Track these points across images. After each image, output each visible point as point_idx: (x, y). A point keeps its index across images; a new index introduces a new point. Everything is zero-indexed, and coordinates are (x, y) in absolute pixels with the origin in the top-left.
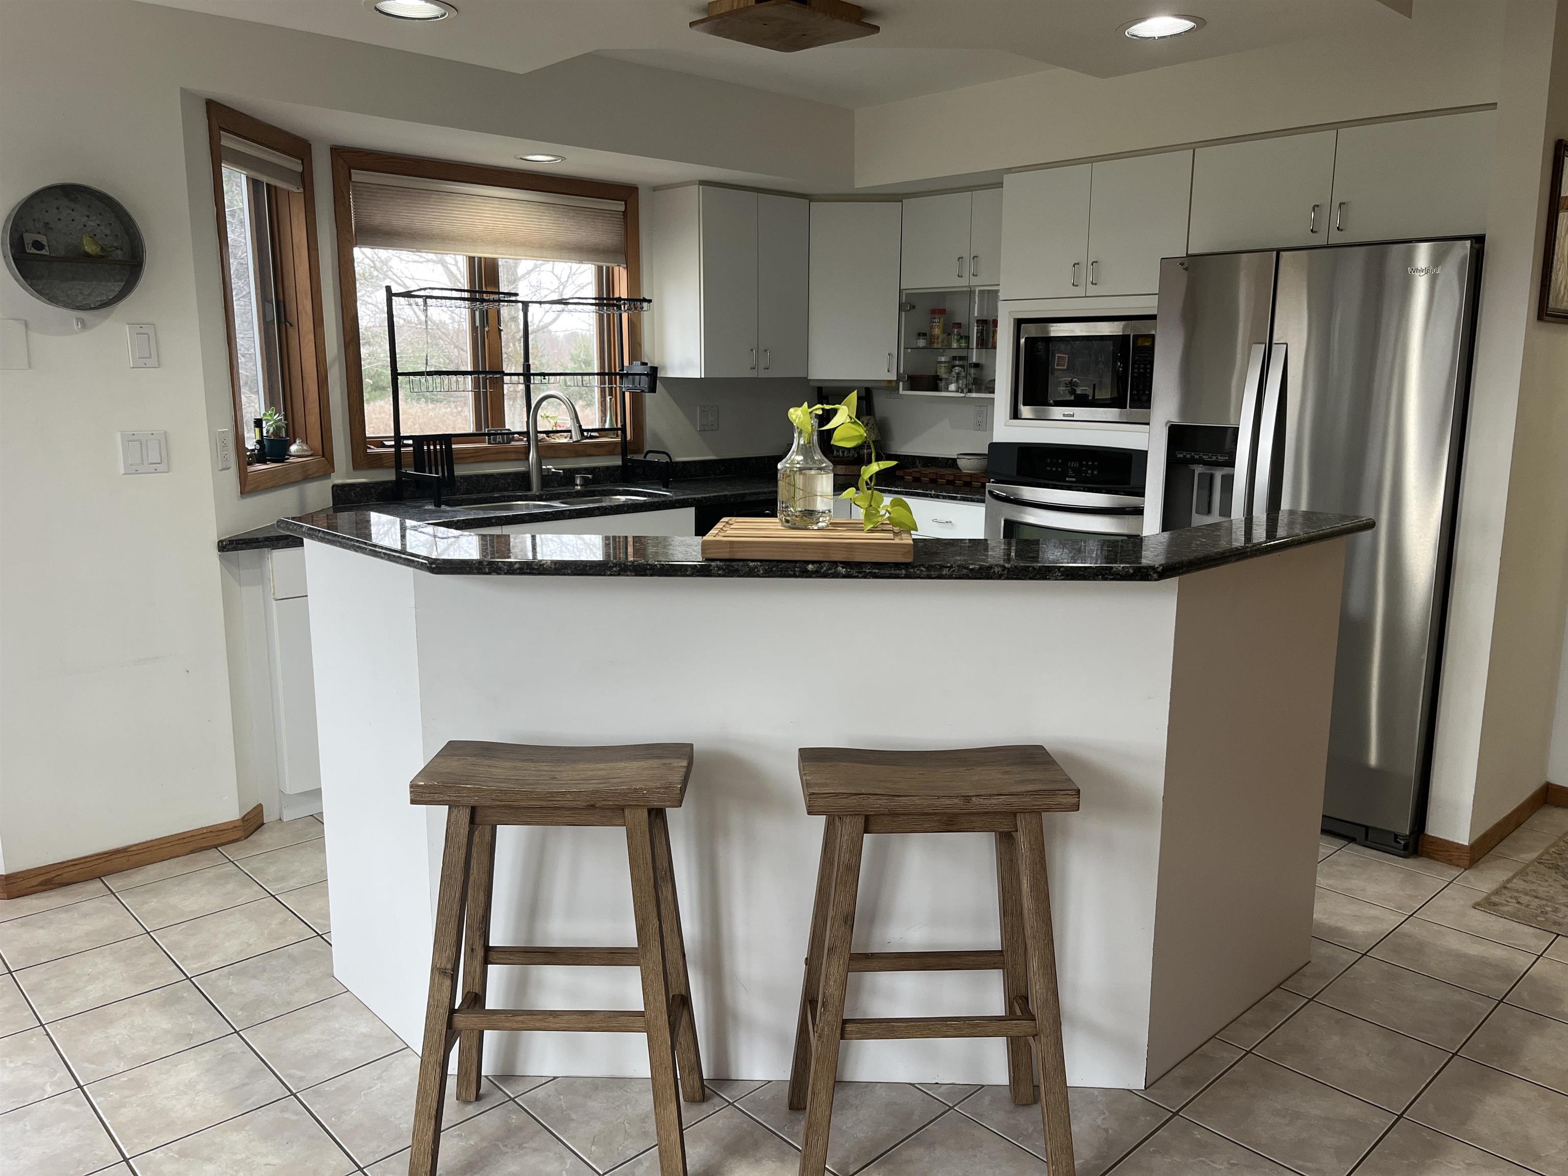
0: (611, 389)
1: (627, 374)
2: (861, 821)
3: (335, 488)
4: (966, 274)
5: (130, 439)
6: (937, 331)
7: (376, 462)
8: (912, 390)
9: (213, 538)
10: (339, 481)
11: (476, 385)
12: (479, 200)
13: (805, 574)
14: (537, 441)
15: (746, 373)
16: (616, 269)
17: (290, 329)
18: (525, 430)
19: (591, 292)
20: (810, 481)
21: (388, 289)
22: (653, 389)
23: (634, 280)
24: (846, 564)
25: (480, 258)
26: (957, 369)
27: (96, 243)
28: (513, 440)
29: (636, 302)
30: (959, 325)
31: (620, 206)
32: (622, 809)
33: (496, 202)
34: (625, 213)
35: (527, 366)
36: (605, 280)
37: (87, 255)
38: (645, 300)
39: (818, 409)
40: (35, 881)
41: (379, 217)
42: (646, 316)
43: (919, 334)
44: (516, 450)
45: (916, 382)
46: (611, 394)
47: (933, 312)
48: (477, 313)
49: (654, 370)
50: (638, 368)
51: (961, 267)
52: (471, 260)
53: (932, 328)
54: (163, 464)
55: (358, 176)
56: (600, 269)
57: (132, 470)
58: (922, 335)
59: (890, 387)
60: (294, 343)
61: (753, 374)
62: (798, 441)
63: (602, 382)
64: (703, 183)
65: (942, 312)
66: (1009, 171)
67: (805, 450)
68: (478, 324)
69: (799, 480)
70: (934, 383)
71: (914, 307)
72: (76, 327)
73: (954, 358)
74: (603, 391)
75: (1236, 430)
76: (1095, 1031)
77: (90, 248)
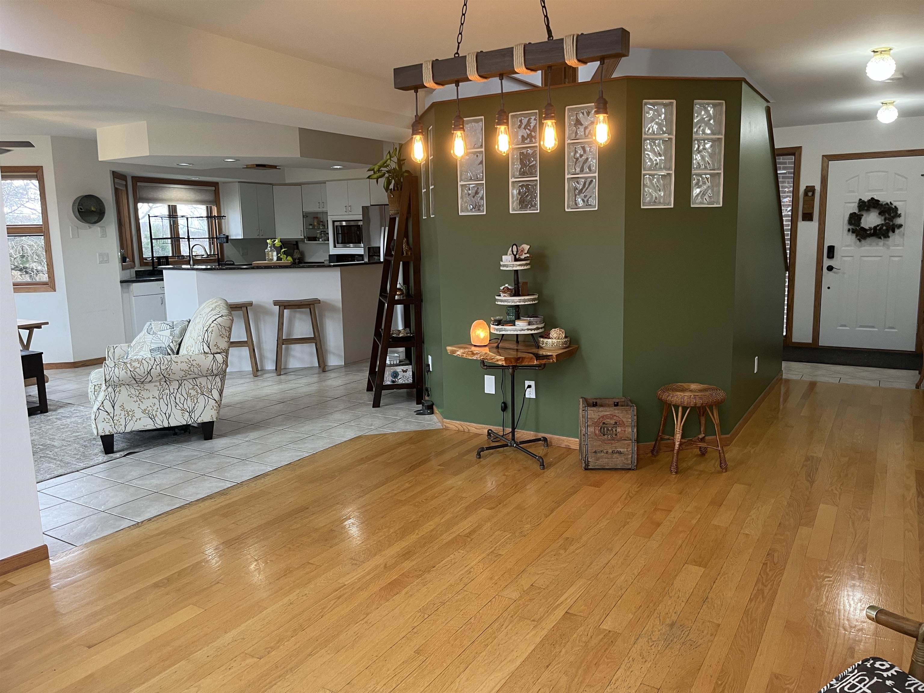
0: (213, 242)
1: (219, 238)
2: (283, 307)
3: (136, 271)
4: (321, 208)
5: (100, 255)
6: (316, 224)
7: (146, 264)
8: (309, 241)
9: (119, 281)
10: (137, 270)
11: (172, 241)
12: (172, 189)
13: (272, 268)
14: (193, 258)
15: (256, 237)
16: (213, 207)
17: (123, 227)
18: (189, 255)
19: (205, 214)
20: (272, 253)
21: (149, 215)
22: (227, 242)
23: (219, 211)
24: (279, 266)
25: (172, 205)
26: (323, 235)
27: (95, 208)
28: (185, 258)
29: (220, 217)
30: (322, 222)
31: (214, 188)
32: (241, 307)
33: (177, 189)
34: (215, 190)
35: (188, 236)
36: (209, 210)
37: (93, 211)
38: (224, 216)
39: (272, 240)
40: (81, 364)
41: (144, 195)
42: (223, 221)
43: (310, 225)
44: (186, 261)
45: (310, 239)
46: (213, 244)
47: (314, 218)
48: (172, 221)
49: (228, 236)
50: (223, 236)
51: (319, 205)
52: (169, 206)
53: (314, 223)
54: (107, 261)
55: (139, 184)
56: (207, 207)
57: (101, 262)
58: (311, 225)
59: (302, 240)
60: (123, 231)
61: (258, 237)
62: (269, 246)
63: (210, 240)
64: (239, 182)
65: (317, 218)
66: (328, 181)
67: (270, 247)
68: (172, 224)
69: (270, 253)
70: (315, 239)
71: (307, 217)
72: (88, 228)
73: (322, 232)
74: (210, 243)
75: (380, 247)
76: (334, 354)
77: (93, 209)
